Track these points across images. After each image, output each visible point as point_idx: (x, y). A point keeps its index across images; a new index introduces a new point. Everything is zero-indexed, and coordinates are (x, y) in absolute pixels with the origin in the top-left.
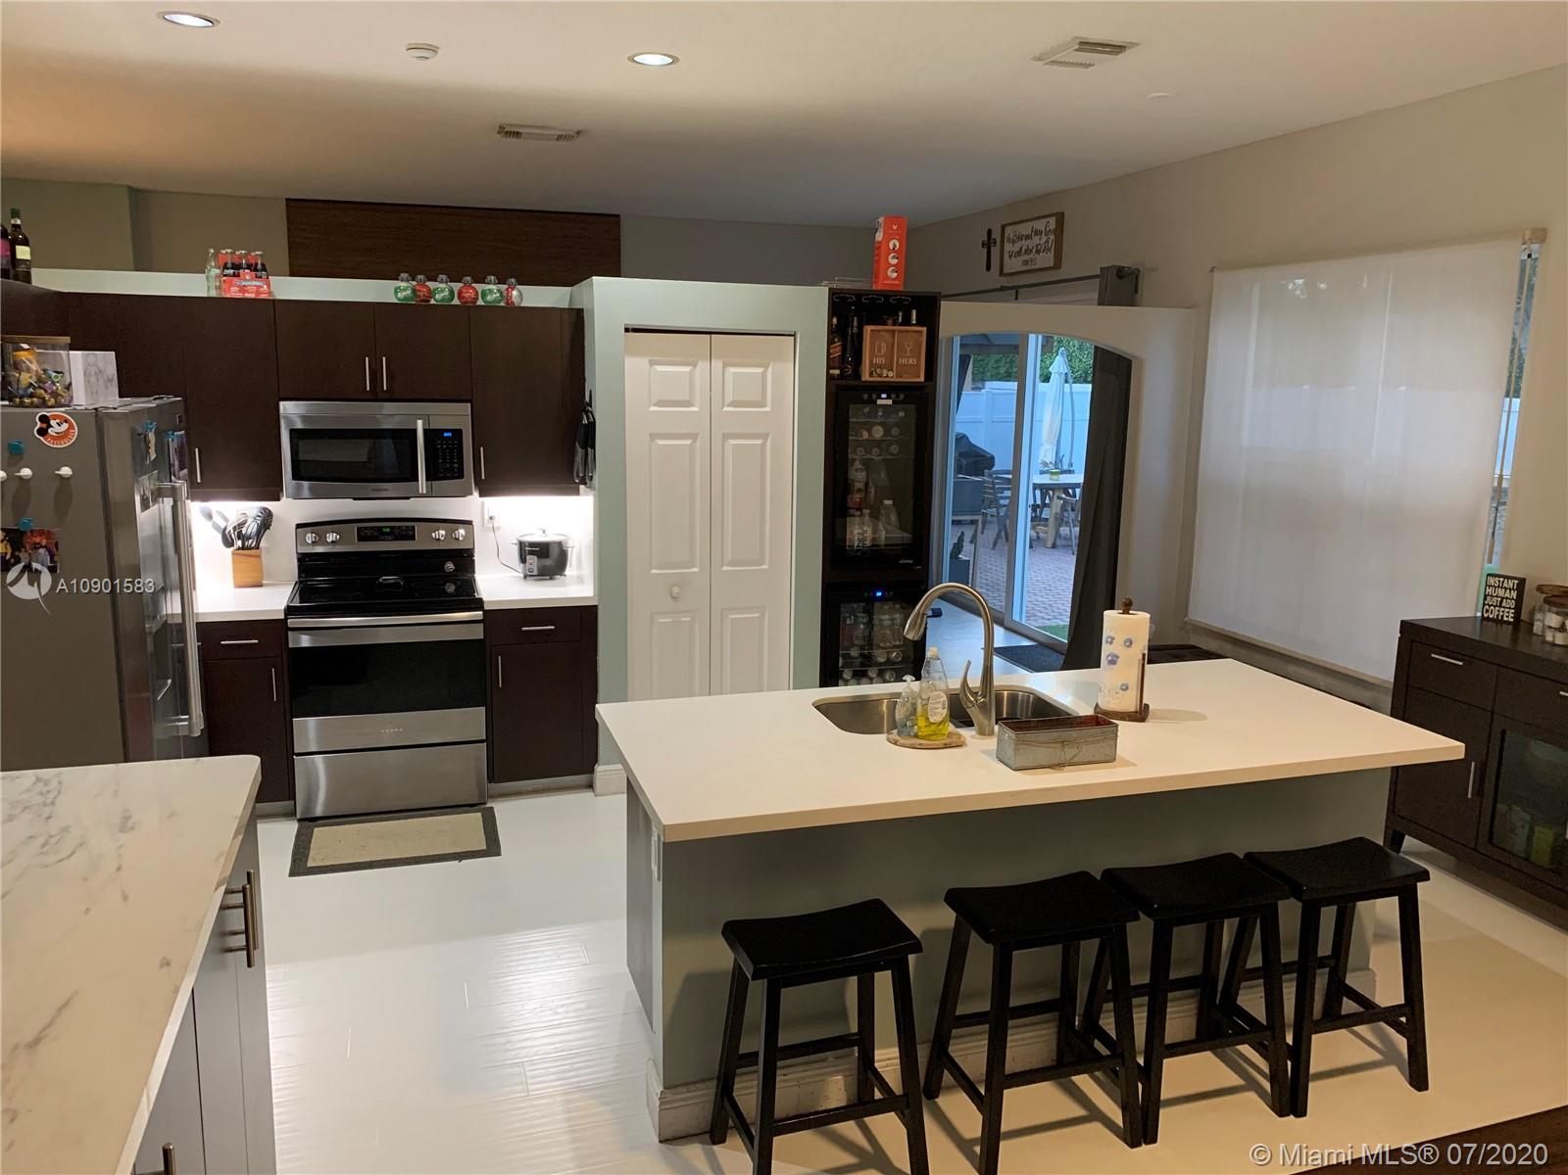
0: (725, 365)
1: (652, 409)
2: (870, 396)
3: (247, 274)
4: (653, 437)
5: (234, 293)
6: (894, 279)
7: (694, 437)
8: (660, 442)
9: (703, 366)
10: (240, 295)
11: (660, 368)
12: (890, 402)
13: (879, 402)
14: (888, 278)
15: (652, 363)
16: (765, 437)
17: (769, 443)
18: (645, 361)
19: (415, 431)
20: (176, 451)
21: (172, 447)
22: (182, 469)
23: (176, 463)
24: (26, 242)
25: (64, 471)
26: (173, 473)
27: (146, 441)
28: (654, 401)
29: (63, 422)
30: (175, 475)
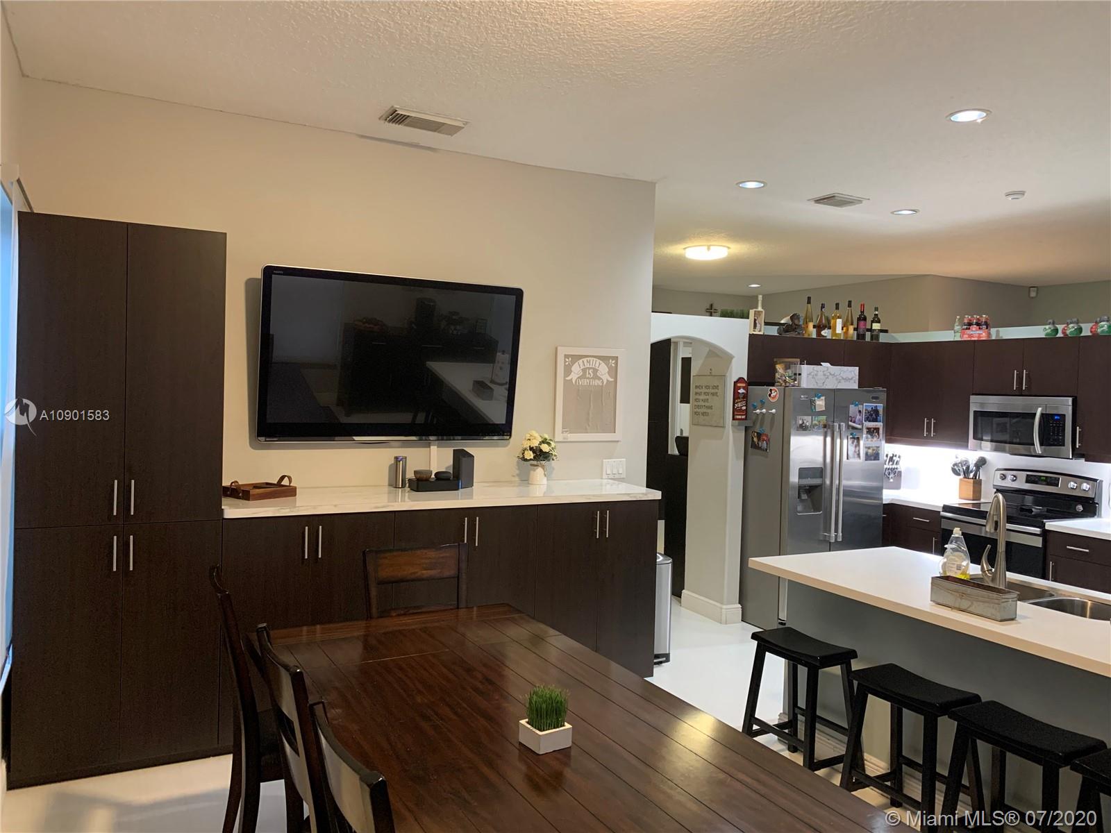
3: (974, 327)
5: (966, 338)
10: (969, 339)
19: (1035, 414)
20: (860, 411)
21: (853, 409)
22: (870, 421)
23: (858, 417)
24: (879, 322)
25: (774, 411)
26: (851, 421)
27: (812, 402)
29: (775, 392)
30: (854, 422)
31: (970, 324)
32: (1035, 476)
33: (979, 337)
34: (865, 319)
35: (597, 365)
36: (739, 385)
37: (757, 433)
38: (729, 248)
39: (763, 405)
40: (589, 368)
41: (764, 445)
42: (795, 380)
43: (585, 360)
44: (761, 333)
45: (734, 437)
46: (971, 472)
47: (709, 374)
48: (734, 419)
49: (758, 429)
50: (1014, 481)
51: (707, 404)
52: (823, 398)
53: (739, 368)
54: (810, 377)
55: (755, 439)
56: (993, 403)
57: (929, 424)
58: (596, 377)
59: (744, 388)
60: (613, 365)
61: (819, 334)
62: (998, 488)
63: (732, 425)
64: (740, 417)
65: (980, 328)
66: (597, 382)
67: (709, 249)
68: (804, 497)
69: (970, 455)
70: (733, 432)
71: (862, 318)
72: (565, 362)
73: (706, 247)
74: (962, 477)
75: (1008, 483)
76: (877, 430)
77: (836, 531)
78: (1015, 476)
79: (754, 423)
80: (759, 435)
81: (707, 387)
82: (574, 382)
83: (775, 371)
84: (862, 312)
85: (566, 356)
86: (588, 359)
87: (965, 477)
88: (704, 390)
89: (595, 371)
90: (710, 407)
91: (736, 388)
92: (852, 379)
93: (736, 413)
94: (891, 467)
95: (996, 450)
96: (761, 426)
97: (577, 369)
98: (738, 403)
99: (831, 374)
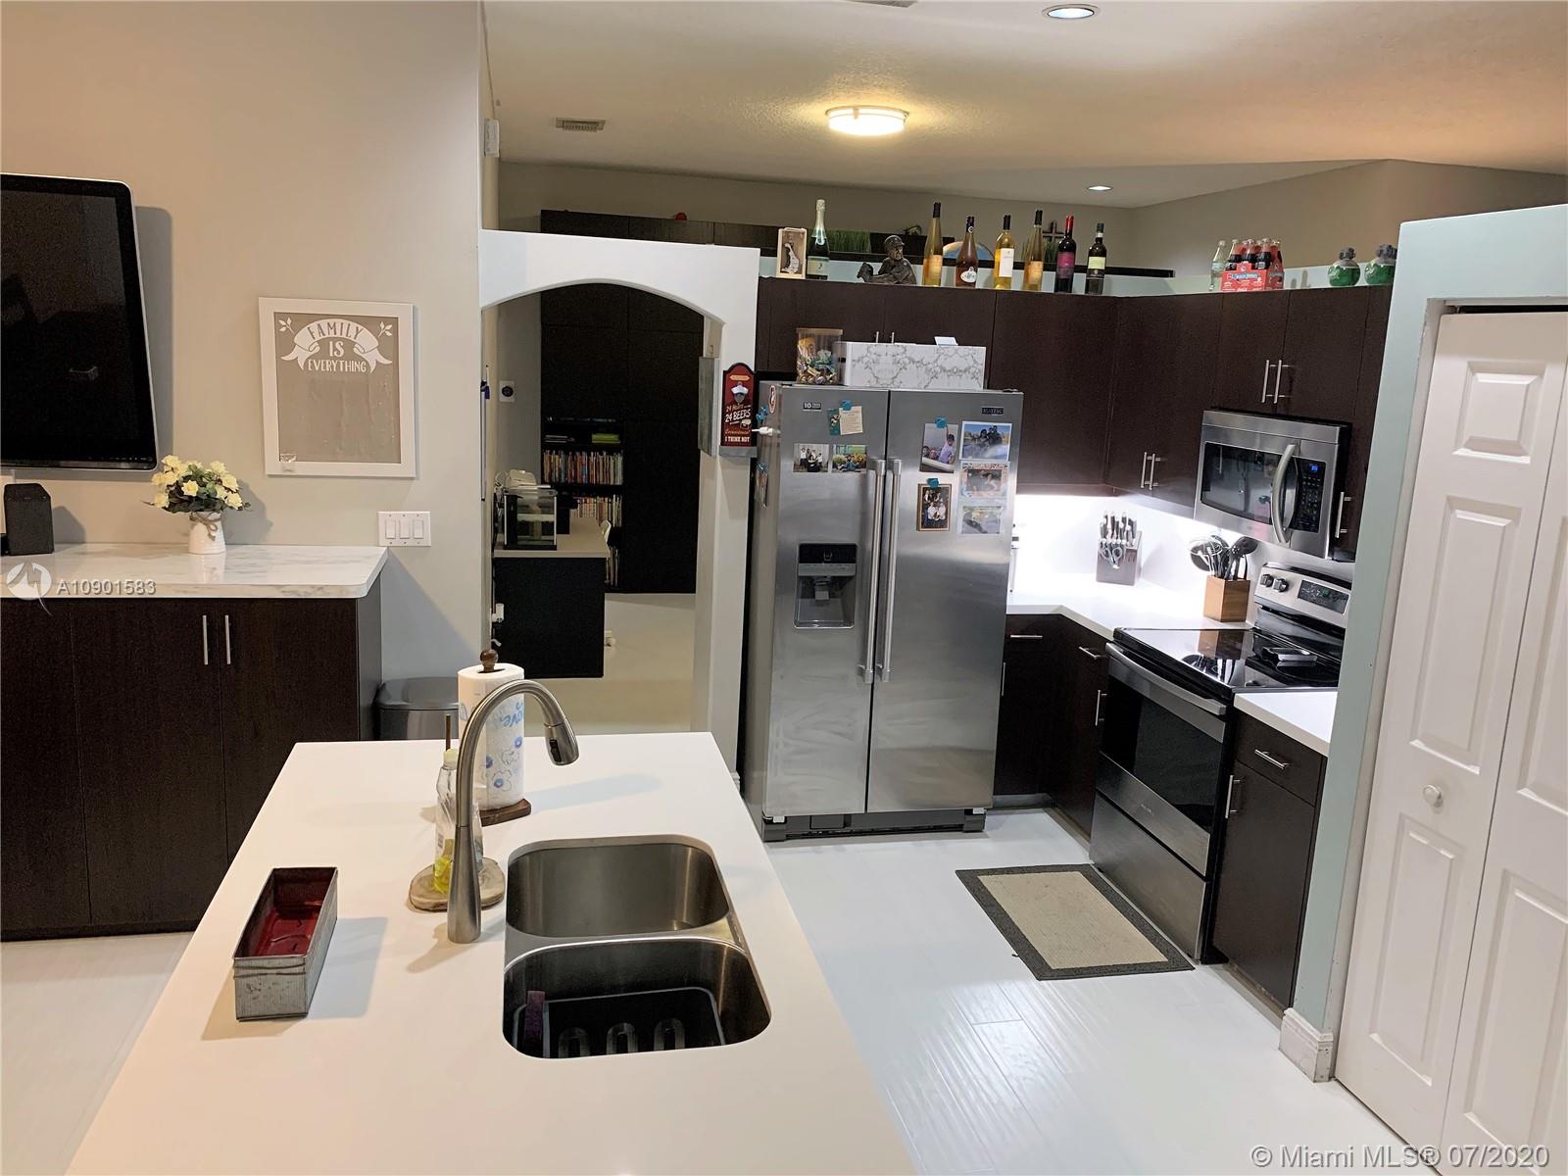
1: (1462, 452)
3: (1246, 265)
5: (1228, 288)
7: (1513, 513)
9: (1553, 375)
11: (1482, 377)
15: (1474, 369)
18: (1465, 365)
19: (1279, 457)
20: (951, 438)
21: (932, 431)
22: (975, 456)
25: (772, 431)
26: (927, 455)
27: (832, 418)
28: (1466, 438)
29: (774, 394)
30: (936, 458)
31: (1238, 259)
32: (1311, 585)
34: (1071, 249)
35: (352, 332)
36: (734, 377)
37: (760, 471)
38: (909, 113)
39: (765, 419)
40: (335, 340)
41: (762, 495)
43: (324, 323)
45: (725, 476)
48: (722, 442)
49: (761, 464)
50: (1282, 590)
52: (858, 409)
54: (861, 364)
55: (757, 483)
58: (350, 355)
59: (744, 384)
60: (389, 334)
62: (1261, 603)
63: (720, 454)
64: (737, 439)
65: (1253, 268)
66: (354, 366)
70: (724, 467)
71: (1065, 247)
72: (278, 326)
73: (851, 111)
74: (1210, 572)
75: (1277, 597)
77: (879, 662)
78: (1284, 582)
79: (758, 452)
80: (760, 475)
82: (301, 364)
83: (795, 354)
84: (1067, 235)
85: (279, 316)
86: (331, 321)
87: (1215, 574)
89: (349, 345)
91: (728, 384)
92: (964, 371)
93: (727, 431)
94: (1114, 541)
96: (763, 459)
97: (305, 344)
98: (729, 413)
99: (912, 361)
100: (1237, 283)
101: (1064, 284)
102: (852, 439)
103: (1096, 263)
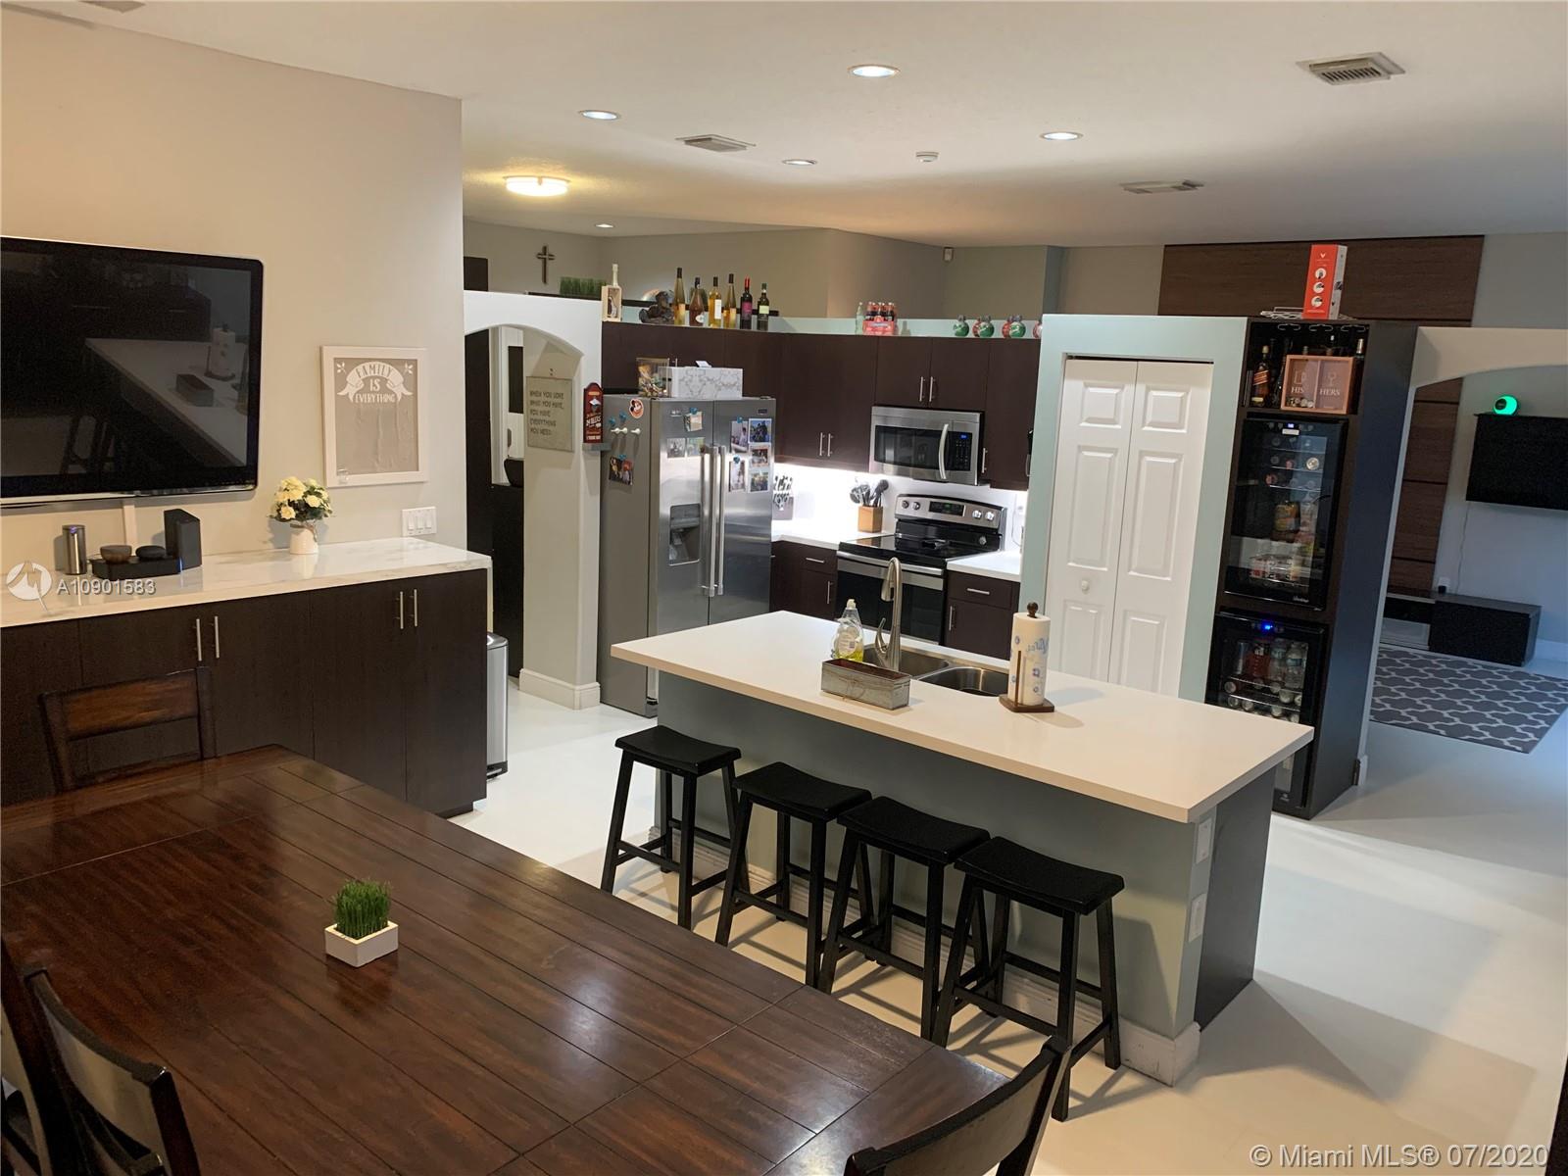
0: (1148, 389)
1: (1084, 424)
2: (1276, 424)
3: (879, 318)
4: (1081, 448)
5: (869, 332)
6: (1318, 308)
7: (1114, 451)
8: (1086, 453)
9: (1129, 388)
10: (872, 334)
11: (1091, 390)
12: (1296, 432)
13: (1285, 431)
14: (1312, 307)
15: (1087, 386)
16: (1178, 456)
17: (1182, 463)
18: (1080, 384)
19: (941, 432)
20: (744, 429)
21: (736, 426)
22: (756, 441)
23: (743, 437)
24: (767, 303)
25: (637, 431)
26: (734, 442)
27: (686, 420)
28: (1085, 418)
29: (638, 404)
30: (738, 443)
31: (874, 314)
32: (940, 503)
33: (884, 331)
34: (750, 300)
35: (386, 372)
36: (591, 393)
37: (617, 460)
38: (568, 181)
39: (623, 423)
40: (374, 378)
41: (627, 476)
42: (664, 388)
43: (367, 365)
44: (618, 320)
45: (586, 464)
46: (872, 498)
47: (549, 376)
48: (585, 441)
49: (617, 454)
50: (917, 509)
51: (547, 418)
52: (699, 413)
53: (590, 371)
54: (683, 383)
55: (615, 468)
56: (897, 417)
57: (825, 440)
58: (385, 390)
59: (597, 398)
60: (410, 372)
61: (693, 321)
62: (902, 518)
63: (583, 449)
64: (593, 438)
65: (885, 320)
66: (388, 398)
67: (540, 183)
68: (678, 542)
69: (871, 479)
70: (585, 459)
71: (747, 299)
72: (336, 368)
73: (536, 180)
74: (861, 504)
75: (911, 512)
76: (764, 452)
77: (717, 582)
78: (918, 504)
79: (613, 446)
80: (620, 463)
81: (547, 394)
82: (351, 397)
83: (638, 375)
84: (747, 289)
85: (337, 360)
86: (372, 363)
87: (865, 505)
88: (543, 398)
89: (384, 381)
90: (553, 424)
91: (587, 398)
92: (734, 385)
93: (588, 432)
94: (781, 492)
95: (899, 474)
96: (622, 451)
97: (354, 380)
98: (590, 418)
99: (709, 380)
100: (874, 329)
101: (745, 323)
102: (697, 434)
103: (764, 310)
